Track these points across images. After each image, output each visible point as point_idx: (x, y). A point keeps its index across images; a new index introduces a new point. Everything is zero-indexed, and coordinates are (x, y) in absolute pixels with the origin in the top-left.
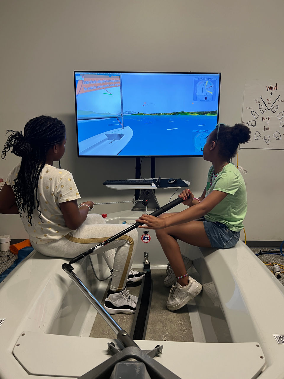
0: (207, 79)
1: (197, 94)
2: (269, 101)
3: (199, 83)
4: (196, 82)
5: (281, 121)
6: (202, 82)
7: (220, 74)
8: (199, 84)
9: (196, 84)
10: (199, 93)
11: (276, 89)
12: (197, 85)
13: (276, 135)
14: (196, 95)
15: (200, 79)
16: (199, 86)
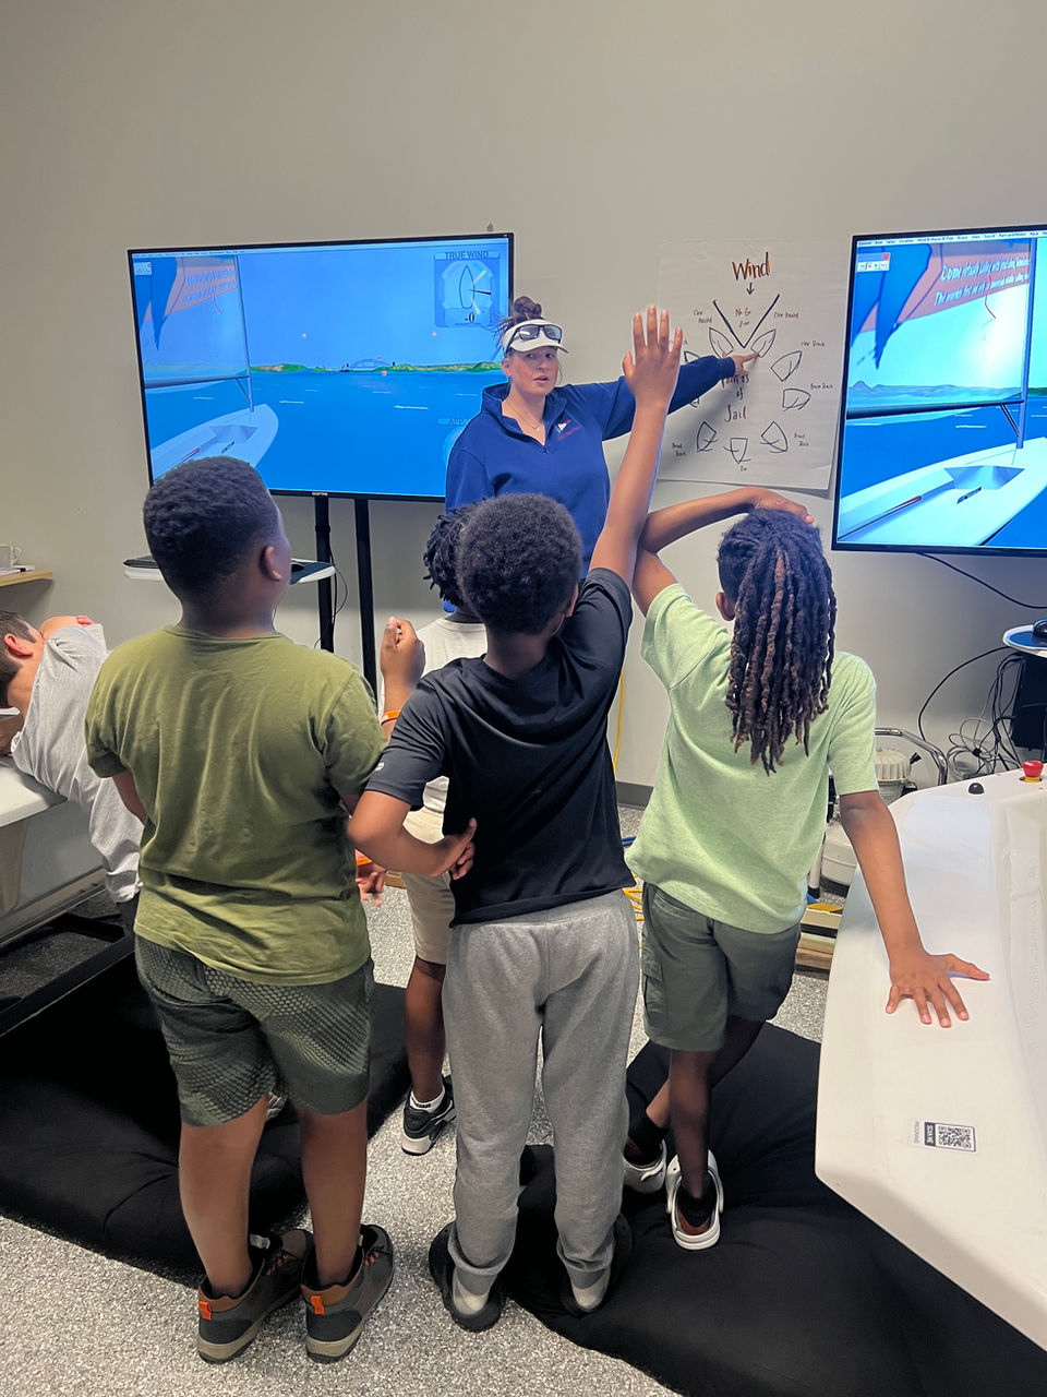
0: (473, 256)
1: (446, 305)
2: (743, 314)
3: (448, 270)
4: (440, 266)
5: (786, 385)
6: (459, 265)
7: (510, 236)
8: (450, 274)
9: (441, 274)
10: (451, 301)
11: (764, 272)
12: (445, 275)
13: (769, 437)
14: (442, 307)
15: (453, 257)
16: (451, 277)
